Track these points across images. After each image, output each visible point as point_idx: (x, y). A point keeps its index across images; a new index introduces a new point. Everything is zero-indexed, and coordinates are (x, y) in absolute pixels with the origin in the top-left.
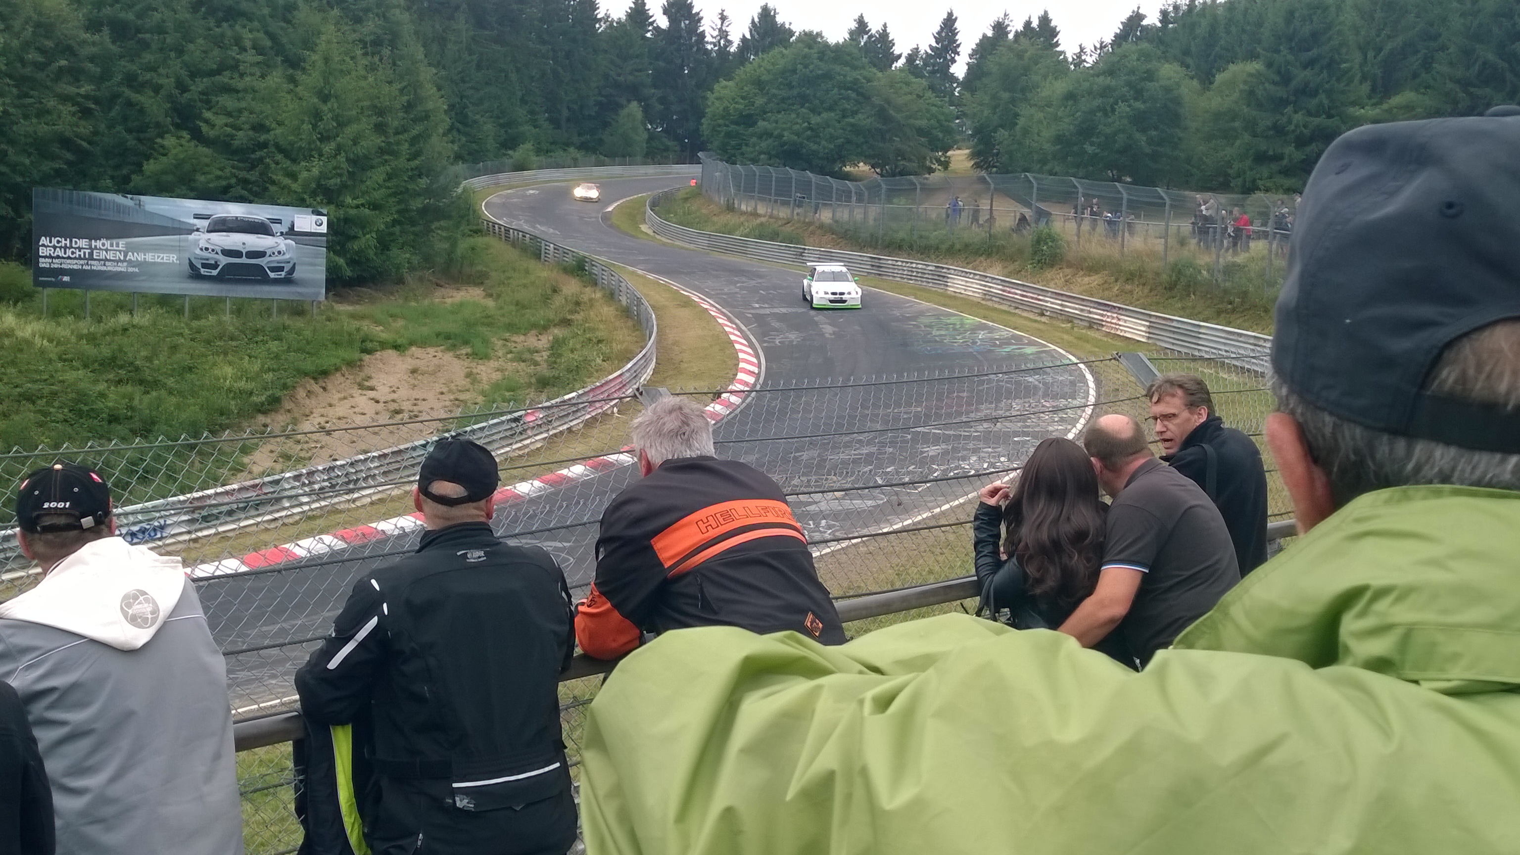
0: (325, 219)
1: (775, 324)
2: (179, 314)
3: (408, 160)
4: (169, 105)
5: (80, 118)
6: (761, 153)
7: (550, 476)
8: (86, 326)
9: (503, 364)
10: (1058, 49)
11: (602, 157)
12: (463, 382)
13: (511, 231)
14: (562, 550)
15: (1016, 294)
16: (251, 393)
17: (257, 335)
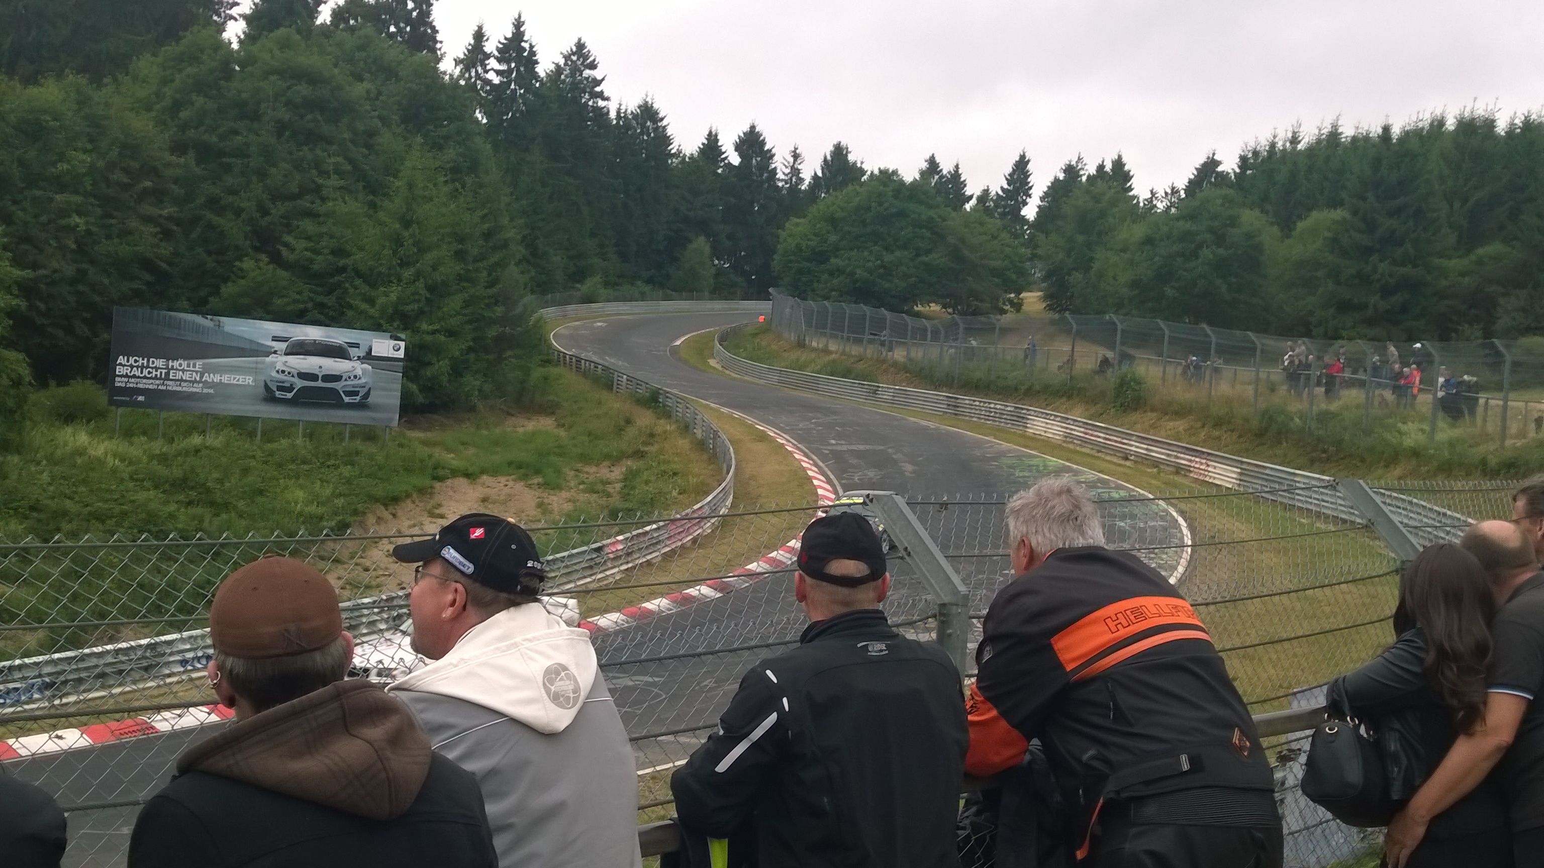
0: (402, 344)
1: (854, 461)
2: (251, 437)
3: (486, 287)
4: (249, 228)
5: (161, 240)
6: (832, 290)
7: (633, 609)
8: (158, 446)
9: (575, 495)
10: (1131, 194)
11: (669, 292)
13: (583, 361)
14: (654, 684)
15: (1099, 437)
16: (321, 518)
17: (329, 460)
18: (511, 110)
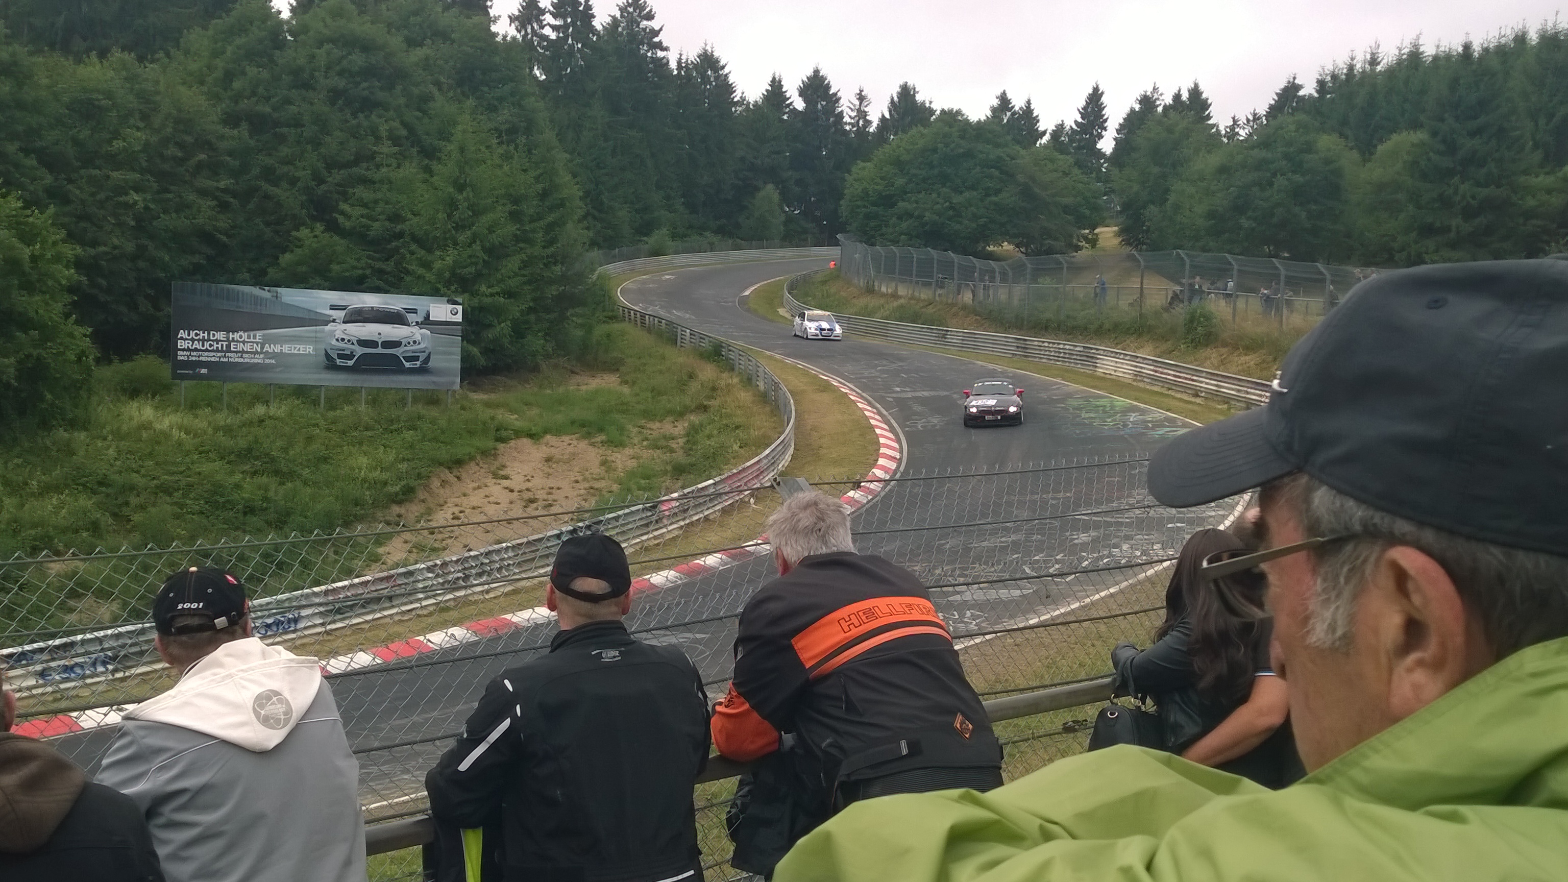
0: (460, 308)
1: (917, 408)
2: (314, 405)
3: (544, 247)
4: (305, 198)
5: (219, 212)
6: (901, 234)
7: (686, 566)
8: (223, 418)
9: (639, 451)
10: (1210, 122)
11: (739, 241)
12: (596, 470)
13: (647, 317)
14: (698, 641)
15: (1169, 375)
16: (385, 484)
17: (392, 424)
18: (570, 65)
